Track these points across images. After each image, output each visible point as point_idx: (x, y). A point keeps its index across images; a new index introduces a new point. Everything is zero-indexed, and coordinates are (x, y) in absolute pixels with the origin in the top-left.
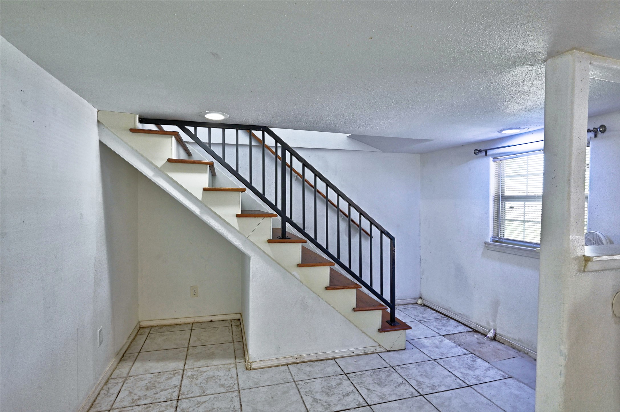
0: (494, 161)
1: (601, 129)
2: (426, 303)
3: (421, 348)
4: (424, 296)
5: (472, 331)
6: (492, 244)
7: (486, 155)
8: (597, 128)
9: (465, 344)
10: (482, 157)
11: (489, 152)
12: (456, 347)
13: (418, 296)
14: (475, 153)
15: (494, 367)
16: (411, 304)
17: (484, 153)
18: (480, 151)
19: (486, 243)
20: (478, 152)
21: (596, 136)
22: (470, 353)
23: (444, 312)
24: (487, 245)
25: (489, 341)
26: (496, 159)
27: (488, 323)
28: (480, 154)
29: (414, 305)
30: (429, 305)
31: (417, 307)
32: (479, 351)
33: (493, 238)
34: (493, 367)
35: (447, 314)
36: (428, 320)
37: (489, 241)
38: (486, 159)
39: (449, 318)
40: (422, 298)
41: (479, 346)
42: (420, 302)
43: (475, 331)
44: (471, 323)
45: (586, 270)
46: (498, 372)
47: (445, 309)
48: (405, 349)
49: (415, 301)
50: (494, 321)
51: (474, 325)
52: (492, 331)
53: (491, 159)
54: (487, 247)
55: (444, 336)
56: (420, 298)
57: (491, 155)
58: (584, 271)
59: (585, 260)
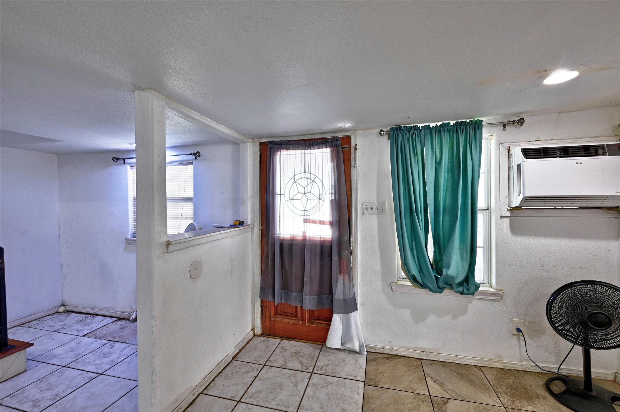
0: (131, 169)
1: (197, 154)
2: (70, 309)
3: (50, 360)
4: (68, 301)
5: (116, 320)
6: (132, 240)
7: (124, 163)
8: (195, 153)
9: (106, 335)
10: (121, 164)
11: (126, 161)
12: (96, 341)
13: (60, 304)
14: (113, 160)
15: (131, 344)
16: (49, 315)
17: (123, 161)
18: (118, 159)
19: (127, 240)
20: (116, 159)
21: (196, 159)
22: (110, 341)
23: (90, 311)
24: (128, 241)
25: (132, 323)
26: (133, 167)
27: (131, 308)
28: (119, 162)
29: (53, 315)
30: (74, 309)
31: (57, 316)
32: (119, 337)
33: (133, 234)
34: (129, 345)
35: (94, 312)
36: (69, 326)
37: (129, 237)
38: (124, 166)
39: (95, 316)
40: (65, 305)
41: (120, 331)
42: (62, 309)
43: (120, 319)
44: (117, 313)
45: (168, 251)
46: (134, 347)
47: (91, 308)
48: (26, 371)
49: (55, 311)
50: (136, 304)
51: (119, 313)
52: (134, 314)
53: (129, 167)
54: (128, 242)
55: (84, 336)
56: (63, 305)
57: (129, 164)
58: (167, 252)
59: (168, 245)
